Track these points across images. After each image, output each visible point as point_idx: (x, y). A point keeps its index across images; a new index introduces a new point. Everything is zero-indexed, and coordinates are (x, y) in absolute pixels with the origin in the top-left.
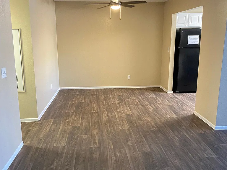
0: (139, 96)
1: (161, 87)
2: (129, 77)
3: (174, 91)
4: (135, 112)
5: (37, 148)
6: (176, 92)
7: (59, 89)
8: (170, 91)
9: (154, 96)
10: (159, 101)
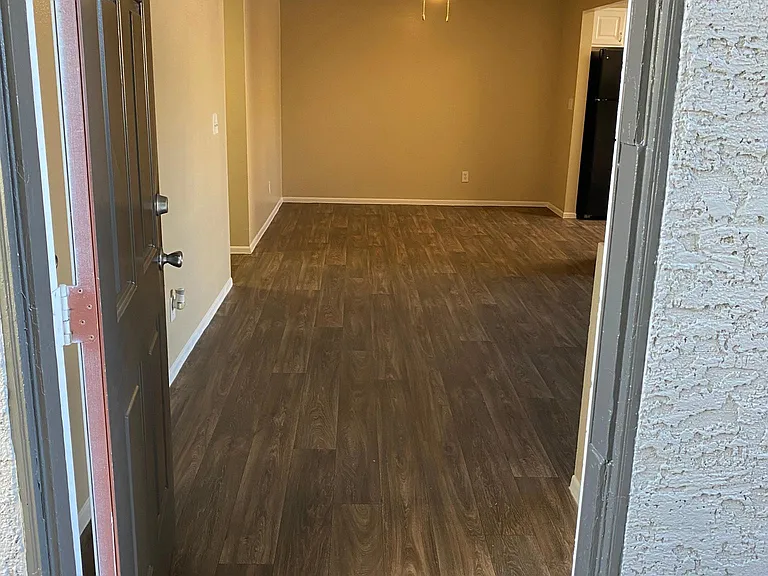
0: (486, 222)
1: (547, 205)
2: (465, 176)
3: (580, 216)
4: (472, 249)
5: (263, 292)
6: (586, 216)
7: (282, 200)
8: (569, 214)
9: (525, 223)
10: (536, 232)
